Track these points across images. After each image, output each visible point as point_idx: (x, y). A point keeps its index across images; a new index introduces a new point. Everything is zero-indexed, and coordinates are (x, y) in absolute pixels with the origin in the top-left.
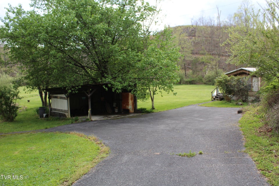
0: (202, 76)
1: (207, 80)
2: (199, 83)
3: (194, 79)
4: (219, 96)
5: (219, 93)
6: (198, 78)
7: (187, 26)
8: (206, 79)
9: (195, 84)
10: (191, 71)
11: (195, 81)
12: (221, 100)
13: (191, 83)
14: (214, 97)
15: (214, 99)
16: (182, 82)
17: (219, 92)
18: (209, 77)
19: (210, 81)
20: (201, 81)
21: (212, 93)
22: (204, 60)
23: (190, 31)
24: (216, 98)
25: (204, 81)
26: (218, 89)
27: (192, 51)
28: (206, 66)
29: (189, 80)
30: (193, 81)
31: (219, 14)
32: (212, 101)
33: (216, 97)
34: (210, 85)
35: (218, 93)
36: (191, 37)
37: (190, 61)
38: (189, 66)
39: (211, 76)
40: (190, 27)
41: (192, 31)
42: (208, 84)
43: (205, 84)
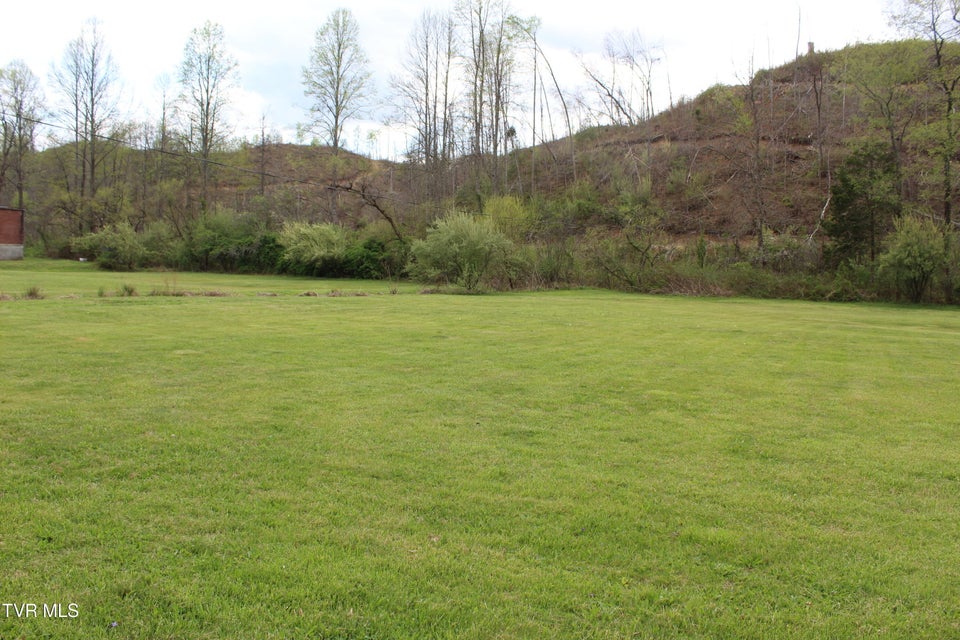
16: (928, 291)
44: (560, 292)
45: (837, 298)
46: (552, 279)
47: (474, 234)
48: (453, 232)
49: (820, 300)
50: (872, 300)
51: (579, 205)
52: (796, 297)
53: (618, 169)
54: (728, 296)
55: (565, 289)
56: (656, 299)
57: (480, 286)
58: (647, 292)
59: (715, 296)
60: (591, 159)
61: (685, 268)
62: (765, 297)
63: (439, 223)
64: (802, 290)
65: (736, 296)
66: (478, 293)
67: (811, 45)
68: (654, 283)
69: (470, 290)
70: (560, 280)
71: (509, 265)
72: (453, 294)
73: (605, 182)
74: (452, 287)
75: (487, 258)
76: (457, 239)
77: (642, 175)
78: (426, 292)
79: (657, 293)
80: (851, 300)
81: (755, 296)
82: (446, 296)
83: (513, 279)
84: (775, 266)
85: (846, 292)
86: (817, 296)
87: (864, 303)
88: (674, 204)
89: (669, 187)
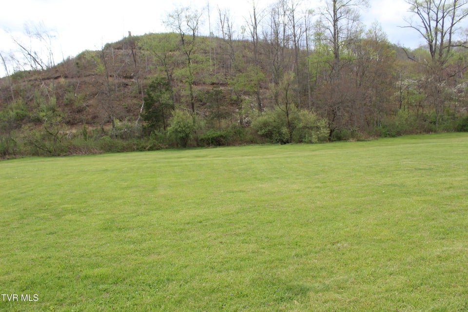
1: (261, 133)
2: (236, 141)
3: (224, 132)
8: (259, 128)
9: (225, 144)
11: (225, 136)
16: (189, 142)
30: (221, 136)
45: (151, 149)
46: (5, 154)
49: (144, 151)
50: (167, 148)
51: (17, 113)
52: (133, 150)
53: (37, 93)
54: (101, 153)
55: (13, 158)
56: (64, 159)
59: (94, 154)
60: (22, 88)
61: (78, 142)
64: (135, 147)
65: (105, 153)
67: (130, 32)
68: (62, 151)
70: (9, 154)
73: (31, 100)
77: (51, 96)
79: (65, 156)
80: (157, 149)
81: (113, 152)
84: (122, 137)
85: (155, 146)
86: (142, 149)
87: (163, 150)
88: (69, 110)
89: (66, 101)
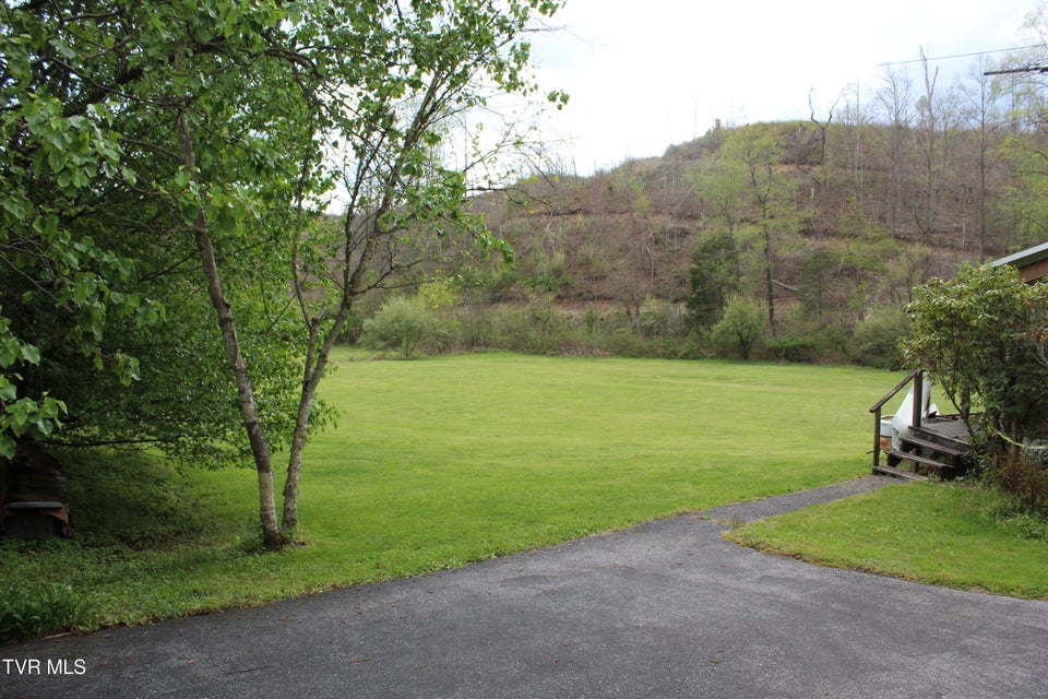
0: (846, 330)
1: (865, 347)
2: (829, 357)
3: (809, 340)
4: (934, 439)
5: (933, 416)
6: (828, 335)
7: (794, 122)
8: (864, 339)
9: (810, 361)
10: (796, 306)
11: (812, 347)
12: (947, 474)
13: (796, 355)
14: (895, 446)
15: (894, 461)
16: (753, 350)
17: (933, 408)
18: (877, 332)
19: (880, 351)
20: (839, 348)
21: (877, 411)
22: (857, 261)
23: (805, 140)
24: (911, 456)
25: (854, 351)
26: (925, 383)
27: (807, 221)
28: (865, 286)
29: (784, 341)
30: (804, 346)
31: (927, 81)
32: (876, 472)
33: (907, 446)
34: (880, 367)
35: (924, 415)
36: (807, 167)
37: (798, 262)
38: (791, 284)
39: (885, 327)
40: (805, 129)
41: (810, 143)
42: (872, 365)
43: (860, 362)
44: (480, 355)
45: (686, 357)
46: (473, 344)
47: (410, 316)
48: (395, 315)
49: (673, 358)
50: (712, 357)
51: (504, 274)
52: (657, 356)
53: (537, 242)
54: (605, 356)
55: (482, 352)
56: (551, 360)
57: (414, 354)
58: (544, 354)
59: (596, 356)
60: (517, 230)
61: (579, 334)
62: (633, 357)
63: (384, 306)
64: (660, 351)
65: (611, 356)
66: (413, 359)
67: (718, 122)
68: (549, 347)
69: (408, 357)
70: (479, 345)
71: (438, 336)
72: (395, 360)
73: (528, 252)
74: (393, 353)
75: (420, 332)
76: (398, 319)
77: (557, 250)
78: (374, 359)
79: (552, 355)
80: (696, 358)
81: (625, 356)
82: (390, 362)
83: (442, 346)
84: (649, 332)
85: (693, 352)
86: (672, 356)
87: (706, 360)
88: (584, 274)
89: (580, 258)
